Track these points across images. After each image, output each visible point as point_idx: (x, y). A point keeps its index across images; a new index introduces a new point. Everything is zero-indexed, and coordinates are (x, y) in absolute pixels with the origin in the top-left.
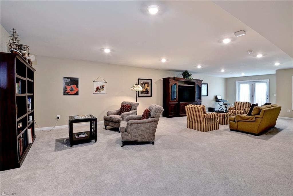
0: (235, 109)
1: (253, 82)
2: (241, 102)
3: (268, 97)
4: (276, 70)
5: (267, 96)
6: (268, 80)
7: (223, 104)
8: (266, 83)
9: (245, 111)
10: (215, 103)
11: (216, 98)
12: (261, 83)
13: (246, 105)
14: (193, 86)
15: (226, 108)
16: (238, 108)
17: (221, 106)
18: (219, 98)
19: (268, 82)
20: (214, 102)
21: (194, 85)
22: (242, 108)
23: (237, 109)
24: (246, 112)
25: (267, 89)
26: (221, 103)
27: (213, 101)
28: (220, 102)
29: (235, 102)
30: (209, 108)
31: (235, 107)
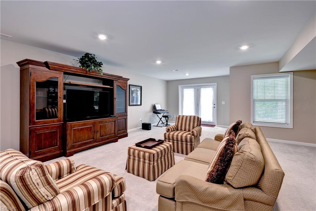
0: (177, 130)
1: (198, 86)
2: (187, 117)
3: (215, 106)
4: (230, 67)
5: (214, 104)
6: (216, 84)
7: (163, 116)
8: (213, 87)
9: (193, 135)
10: (153, 116)
11: (154, 107)
12: (208, 88)
13: (194, 122)
14: (109, 87)
15: (167, 121)
16: (181, 126)
17: (161, 119)
18: (158, 107)
19: (215, 87)
20: (152, 113)
21: (112, 85)
22: (187, 127)
23: (179, 128)
24: (195, 136)
25: (214, 95)
26: (160, 116)
27: (150, 112)
28: (159, 113)
29: (178, 116)
30: (142, 124)
31: (177, 125)
